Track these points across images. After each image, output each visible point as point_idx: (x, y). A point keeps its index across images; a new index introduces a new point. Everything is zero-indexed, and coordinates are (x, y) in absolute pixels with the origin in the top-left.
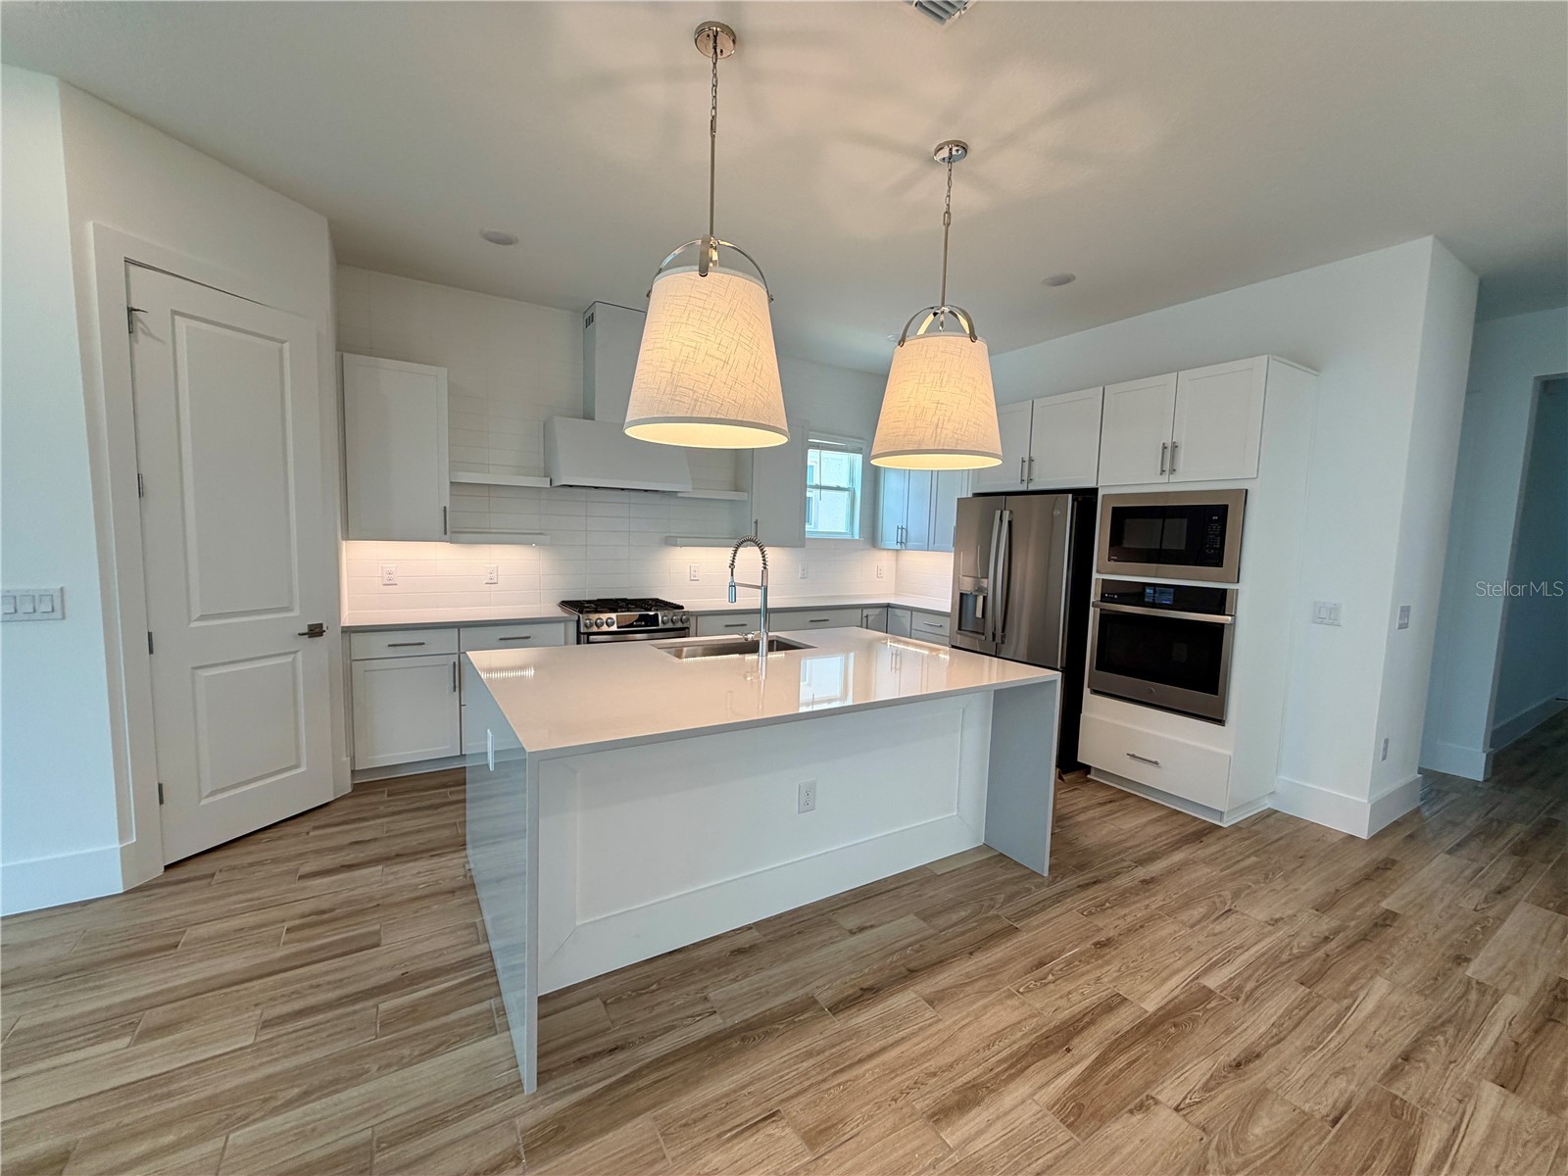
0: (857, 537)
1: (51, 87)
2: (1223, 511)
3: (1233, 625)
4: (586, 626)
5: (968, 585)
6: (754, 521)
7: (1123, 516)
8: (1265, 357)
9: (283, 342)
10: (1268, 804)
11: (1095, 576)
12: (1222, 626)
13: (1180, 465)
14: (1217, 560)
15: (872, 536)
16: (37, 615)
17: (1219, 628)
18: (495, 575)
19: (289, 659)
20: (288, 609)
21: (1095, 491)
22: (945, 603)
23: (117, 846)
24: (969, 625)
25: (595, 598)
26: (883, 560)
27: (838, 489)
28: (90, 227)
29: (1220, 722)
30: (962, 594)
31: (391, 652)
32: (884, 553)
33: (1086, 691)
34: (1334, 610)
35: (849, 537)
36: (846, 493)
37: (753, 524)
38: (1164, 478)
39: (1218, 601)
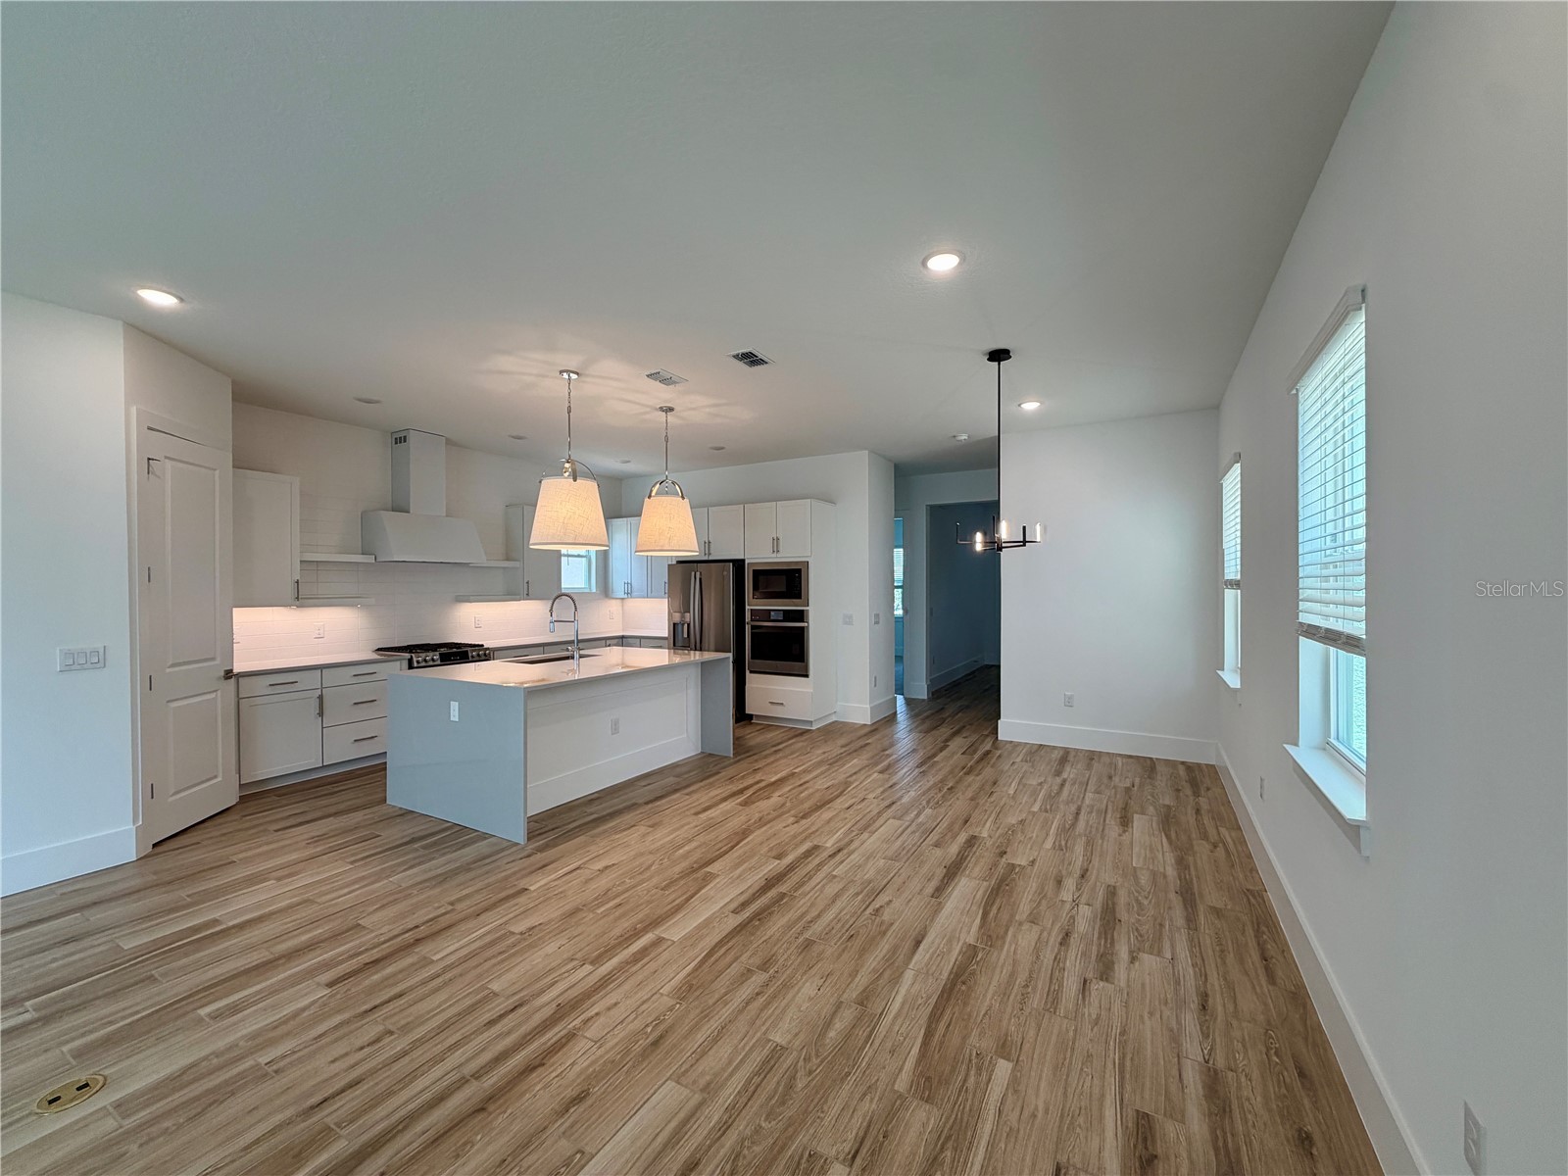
0: (594, 591)
1: (119, 327)
2: (799, 571)
3: (808, 627)
4: (418, 662)
5: (677, 618)
6: (526, 581)
7: (757, 573)
8: (809, 500)
9: (215, 470)
10: (834, 718)
11: (747, 607)
12: (803, 628)
13: (781, 549)
14: (799, 596)
15: (605, 590)
16: (89, 665)
17: (802, 629)
18: (321, 631)
19: (213, 695)
20: (213, 659)
21: (743, 561)
22: (664, 631)
23: (131, 827)
24: (679, 643)
25: (406, 644)
26: (613, 606)
27: (579, 556)
28: (134, 410)
29: (807, 676)
30: (674, 624)
31: (270, 691)
32: (614, 601)
33: (747, 672)
34: (851, 617)
35: (587, 591)
36: (584, 559)
37: (526, 585)
38: (774, 555)
39: (800, 616)
